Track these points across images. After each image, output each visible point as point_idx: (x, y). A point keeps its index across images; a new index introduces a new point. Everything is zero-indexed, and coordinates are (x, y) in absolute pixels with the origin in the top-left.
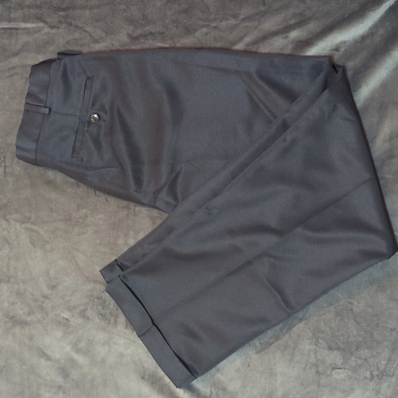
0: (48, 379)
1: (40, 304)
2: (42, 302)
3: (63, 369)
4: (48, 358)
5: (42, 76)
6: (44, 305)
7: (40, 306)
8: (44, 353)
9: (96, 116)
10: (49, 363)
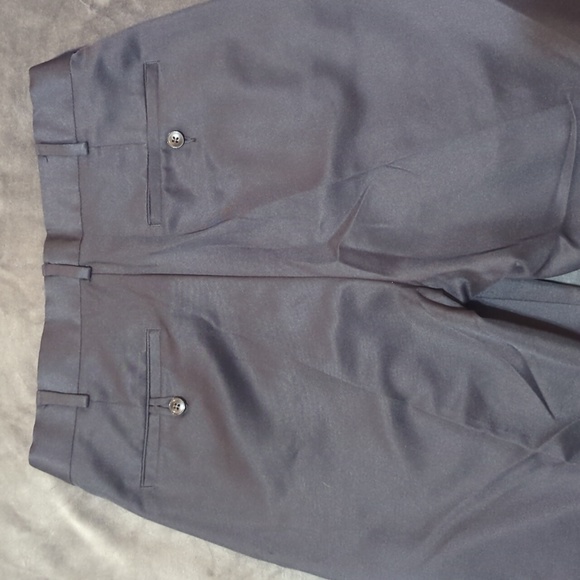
0: (24, 564)
1: (13, 422)
2: (18, 419)
3: (53, 548)
4: (25, 526)
5: (57, 83)
6: (21, 426)
7: (12, 426)
8: (16, 515)
9: (176, 135)
10: (25, 535)
